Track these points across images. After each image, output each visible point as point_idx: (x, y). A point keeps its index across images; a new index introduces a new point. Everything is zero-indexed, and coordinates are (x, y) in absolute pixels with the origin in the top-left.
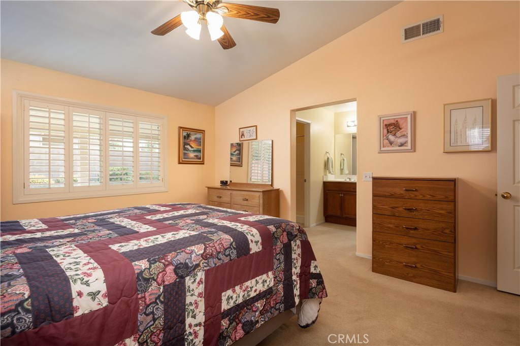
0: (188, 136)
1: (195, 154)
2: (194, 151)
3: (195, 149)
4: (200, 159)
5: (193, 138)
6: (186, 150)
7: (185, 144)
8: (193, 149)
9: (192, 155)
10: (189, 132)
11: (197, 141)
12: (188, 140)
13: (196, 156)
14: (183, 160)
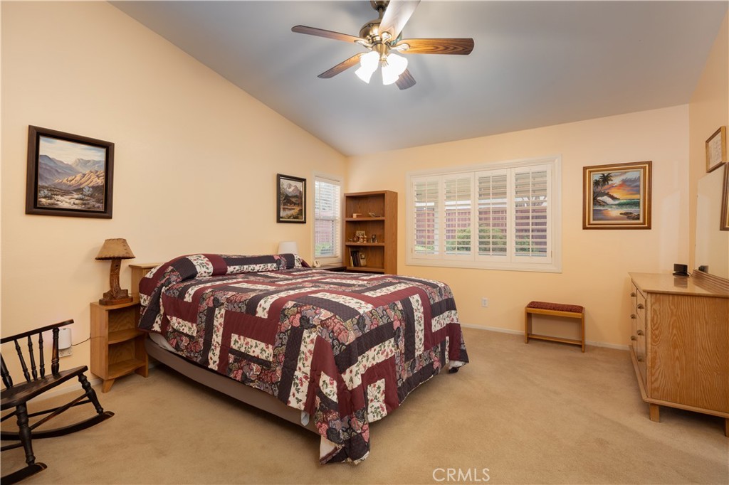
0: (605, 179)
1: (624, 210)
2: (621, 205)
3: (622, 201)
4: (638, 219)
5: (616, 181)
6: (600, 205)
7: (596, 195)
8: (617, 202)
9: (615, 212)
10: (606, 173)
11: (629, 186)
12: (606, 187)
13: (626, 214)
14: (592, 222)
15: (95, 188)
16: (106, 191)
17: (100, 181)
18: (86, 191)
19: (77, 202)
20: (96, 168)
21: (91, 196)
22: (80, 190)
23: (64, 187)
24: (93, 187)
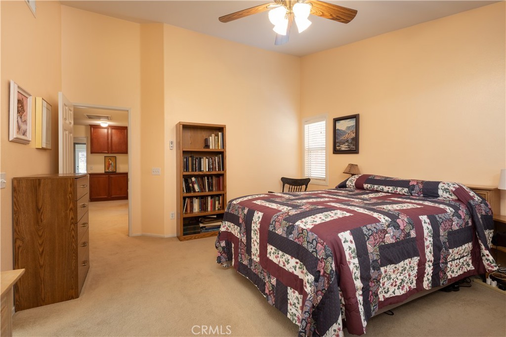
15: (353, 139)
16: (356, 140)
17: (354, 135)
18: (350, 142)
19: (347, 147)
20: (353, 129)
21: (351, 143)
22: (347, 141)
23: (343, 141)
24: (352, 139)
